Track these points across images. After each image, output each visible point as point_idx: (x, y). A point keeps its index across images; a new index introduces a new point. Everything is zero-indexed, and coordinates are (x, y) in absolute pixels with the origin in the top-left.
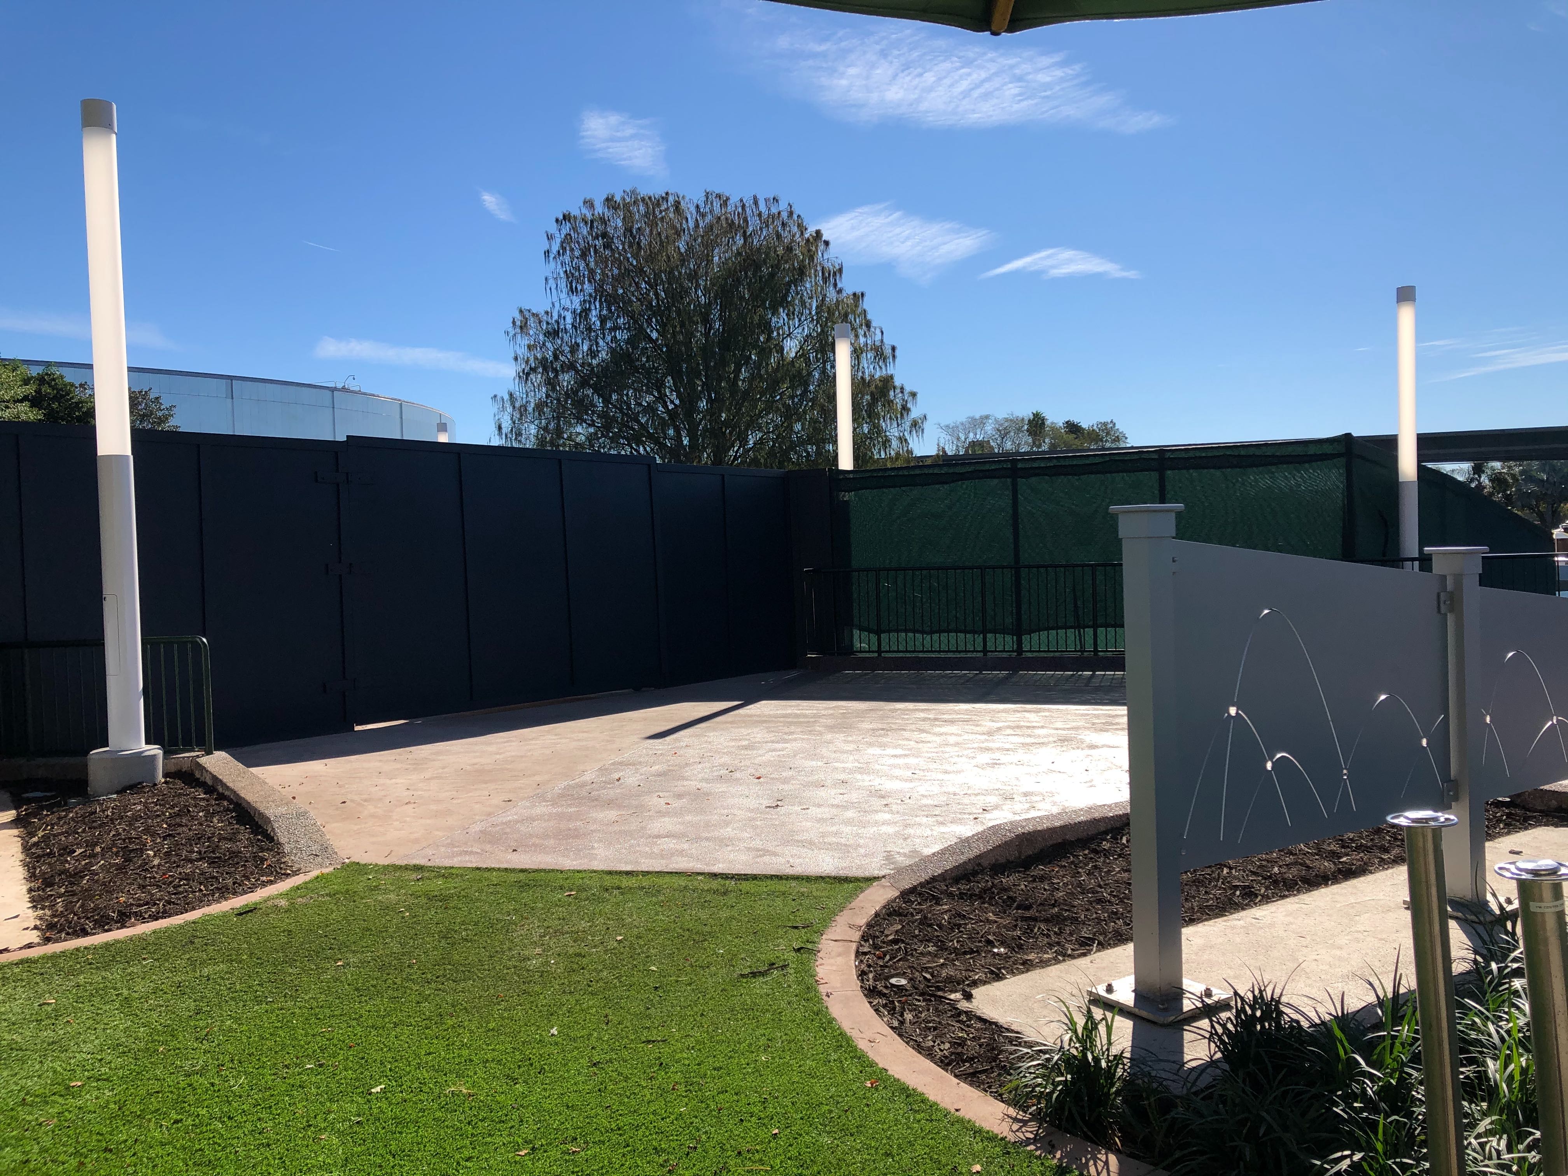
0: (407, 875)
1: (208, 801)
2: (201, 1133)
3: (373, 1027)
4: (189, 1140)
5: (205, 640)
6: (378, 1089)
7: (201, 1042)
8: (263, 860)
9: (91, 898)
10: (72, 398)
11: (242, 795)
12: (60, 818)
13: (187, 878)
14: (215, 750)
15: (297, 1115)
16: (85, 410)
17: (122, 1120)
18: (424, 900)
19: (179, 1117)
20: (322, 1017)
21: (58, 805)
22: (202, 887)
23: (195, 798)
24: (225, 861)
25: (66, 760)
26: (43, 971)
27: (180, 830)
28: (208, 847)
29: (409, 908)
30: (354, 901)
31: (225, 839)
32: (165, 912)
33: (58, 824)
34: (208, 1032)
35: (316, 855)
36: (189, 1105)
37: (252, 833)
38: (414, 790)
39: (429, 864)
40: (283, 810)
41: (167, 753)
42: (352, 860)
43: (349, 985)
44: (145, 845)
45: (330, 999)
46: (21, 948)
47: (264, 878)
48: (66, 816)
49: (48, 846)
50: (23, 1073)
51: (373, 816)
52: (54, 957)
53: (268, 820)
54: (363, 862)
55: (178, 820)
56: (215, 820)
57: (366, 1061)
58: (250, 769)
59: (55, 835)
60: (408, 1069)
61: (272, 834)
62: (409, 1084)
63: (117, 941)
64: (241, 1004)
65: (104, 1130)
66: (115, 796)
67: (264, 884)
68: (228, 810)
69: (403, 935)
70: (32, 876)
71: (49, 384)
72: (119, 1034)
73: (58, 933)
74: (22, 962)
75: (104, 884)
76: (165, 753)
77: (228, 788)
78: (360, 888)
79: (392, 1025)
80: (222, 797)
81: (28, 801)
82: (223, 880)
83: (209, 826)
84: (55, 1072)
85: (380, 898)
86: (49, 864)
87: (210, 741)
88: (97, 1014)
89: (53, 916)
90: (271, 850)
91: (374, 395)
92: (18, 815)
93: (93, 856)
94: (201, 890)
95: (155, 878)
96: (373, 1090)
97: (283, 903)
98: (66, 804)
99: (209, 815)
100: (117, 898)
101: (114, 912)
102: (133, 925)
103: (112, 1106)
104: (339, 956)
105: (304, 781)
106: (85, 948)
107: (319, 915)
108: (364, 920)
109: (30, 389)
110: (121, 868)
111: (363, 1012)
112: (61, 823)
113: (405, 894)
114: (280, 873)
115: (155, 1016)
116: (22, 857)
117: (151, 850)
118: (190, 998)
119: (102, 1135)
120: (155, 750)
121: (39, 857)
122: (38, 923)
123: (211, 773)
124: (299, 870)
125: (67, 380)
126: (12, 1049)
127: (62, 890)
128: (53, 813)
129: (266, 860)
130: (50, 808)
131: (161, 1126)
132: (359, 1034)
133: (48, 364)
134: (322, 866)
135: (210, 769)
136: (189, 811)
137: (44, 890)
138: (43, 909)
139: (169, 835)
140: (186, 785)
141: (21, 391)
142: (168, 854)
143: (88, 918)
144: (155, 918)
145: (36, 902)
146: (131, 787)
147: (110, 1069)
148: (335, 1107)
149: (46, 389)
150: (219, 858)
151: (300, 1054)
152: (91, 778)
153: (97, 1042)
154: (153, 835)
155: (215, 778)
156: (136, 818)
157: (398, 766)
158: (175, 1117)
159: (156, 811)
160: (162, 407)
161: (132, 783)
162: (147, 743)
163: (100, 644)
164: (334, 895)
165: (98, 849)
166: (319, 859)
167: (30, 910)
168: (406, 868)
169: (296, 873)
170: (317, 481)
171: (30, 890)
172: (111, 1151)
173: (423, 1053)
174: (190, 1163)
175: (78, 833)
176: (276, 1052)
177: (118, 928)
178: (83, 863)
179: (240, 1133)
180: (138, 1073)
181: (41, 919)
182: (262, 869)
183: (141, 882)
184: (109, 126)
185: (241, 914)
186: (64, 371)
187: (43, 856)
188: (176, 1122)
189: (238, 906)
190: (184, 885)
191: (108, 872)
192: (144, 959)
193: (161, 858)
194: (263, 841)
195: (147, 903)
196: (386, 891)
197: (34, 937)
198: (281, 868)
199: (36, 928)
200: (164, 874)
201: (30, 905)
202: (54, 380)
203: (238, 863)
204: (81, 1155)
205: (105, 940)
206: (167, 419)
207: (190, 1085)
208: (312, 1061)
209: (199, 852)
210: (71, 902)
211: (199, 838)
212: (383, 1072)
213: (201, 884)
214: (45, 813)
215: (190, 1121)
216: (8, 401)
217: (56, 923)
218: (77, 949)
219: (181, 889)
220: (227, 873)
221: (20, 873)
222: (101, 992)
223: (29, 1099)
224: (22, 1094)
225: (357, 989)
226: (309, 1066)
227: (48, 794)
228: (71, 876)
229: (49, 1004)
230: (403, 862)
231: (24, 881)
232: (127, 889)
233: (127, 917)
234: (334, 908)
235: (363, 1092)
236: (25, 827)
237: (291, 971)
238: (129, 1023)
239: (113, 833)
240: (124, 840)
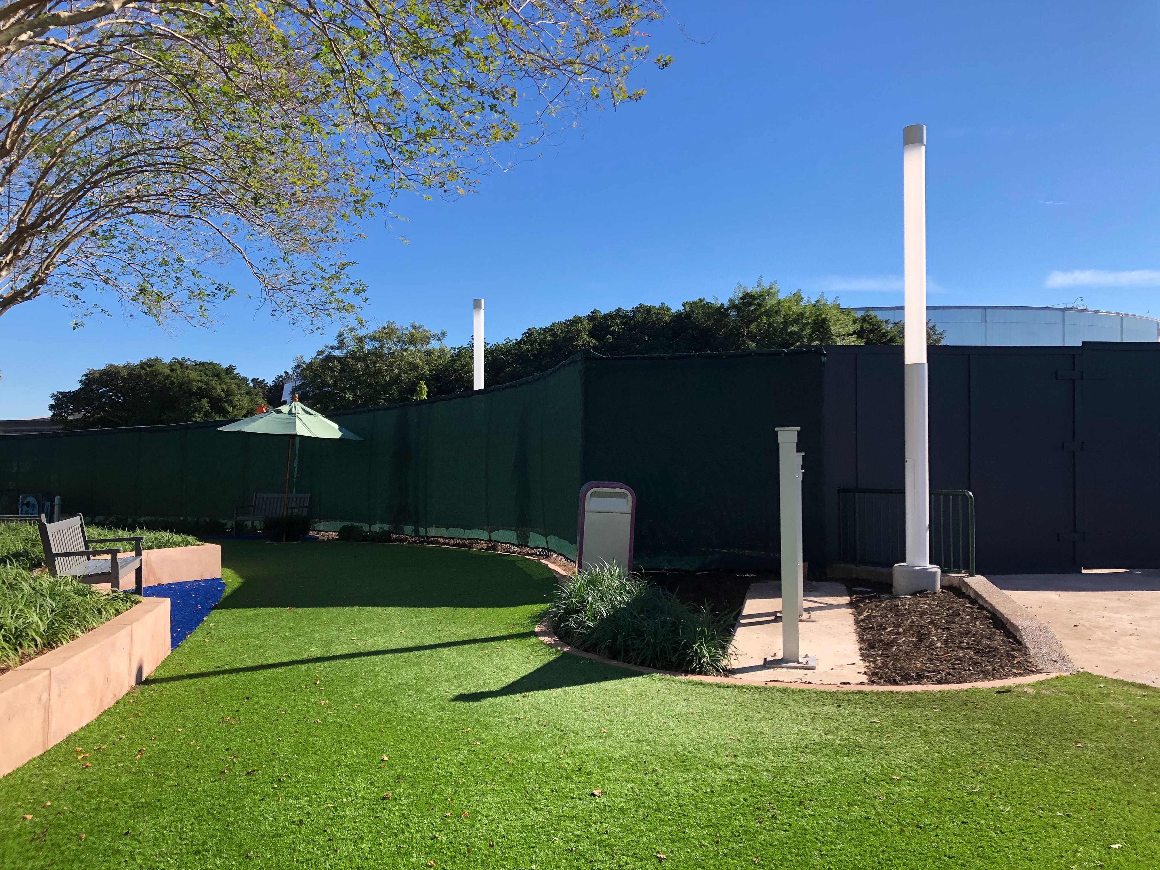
0: (1133, 690)
1: (972, 608)
2: (981, 836)
3: (1110, 799)
4: (974, 838)
5: (971, 494)
6: (1116, 846)
7: (977, 774)
8: (1014, 657)
9: (898, 660)
10: (881, 330)
11: (997, 608)
12: (876, 606)
13: (960, 659)
14: (977, 574)
15: (1052, 846)
16: (889, 337)
17: (927, 810)
18: (1149, 713)
19: (966, 820)
20: (1067, 781)
21: (874, 597)
22: (971, 668)
23: (963, 606)
24: (986, 653)
25: (879, 569)
26: (872, 701)
27: (954, 626)
28: (974, 641)
29: (1137, 717)
30: (1089, 702)
31: (986, 637)
32: (946, 680)
33: (875, 610)
34: (981, 769)
35: (1056, 661)
36: (972, 814)
37: (1005, 636)
38: (1137, 625)
39: (1153, 685)
40: (1028, 623)
41: (943, 572)
42: (1086, 670)
43: (1088, 763)
44: (931, 632)
45: (1073, 770)
46: (857, 684)
47: (1015, 671)
48: (880, 605)
49: (870, 622)
50: (863, 762)
51: (1102, 640)
52: (877, 693)
53: (1017, 629)
54: (1094, 673)
55: (952, 619)
56: (978, 623)
57: (1105, 823)
58: (1004, 591)
59: (874, 617)
60: (1141, 839)
61: (1020, 639)
62: (1142, 850)
63: (916, 692)
64: (1004, 755)
65: (916, 813)
66: (910, 597)
67: (1015, 675)
68: (986, 617)
69: (1133, 736)
70: (861, 640)
71: (868, 322)
72: (921, 753)
73: (879, 679)
74: (858, 692)
75: (906, 653)
76: (942, 572)
77: (986, 602)
78: (1093, 692)
79: (1126, 802)
80: (981, 607)
81: (857, 593)
82: (986, 666)
83: (974, 627)
84: (882, 766)
85: (1111, 703)
86: (871, 634)
87: (973, 567)
88: (907, 737)
89: (875, 668)
90: (1020, 651)
91: (1098, 311)
92: (851, 600)
93: (898, 634)
94: (970, 670)
95: (938, 655)
96: (1112, 846)
97: (1031, 691)
98: (879, 598)
99: (974, 619)
100: (915, 664)
101: (913, 673)
102: (925, 684)
103: (920, 799)
104: (1079, 740)
105: (1043, 605)
106: (897, 692)
107: (1060, 706)
108: (1099, 718)
109: (857, 327)
110: (916, 645)
111: (1100, 786)
112: (878, 609)
113: (1133, 705)
114: (1027, 669)
115: (944, 747)
116: (855, 627)
117: (935, 636)
118: (967, 742)
119: (914, 816)
120: (935, 569)
121: (865, 628)
122: (867, 670)
123: (974, 590)
124: (1042, 669)
125: (879, 318)
126: (856, 745)
127: (880, 652)
128: (872, 602)
129: (1016, 657)
130: (870, 598)
131: (953, 822)
132: (1098, 801)
133: (867, 309)
134: (1060, 670)
135: (973, 586)
136: (959, 614)
137: (869, 651)
138: (869, 662)
139: (947, 628)
140: (956, 595)
141: (852, 328)
142: (946, 641)
143: (897, 674)
144: (940, 682)
145: (865, 657)
146: (920, 592)
147: (917, 774)
148: (1081, 848)
149: (866, 326)
150: (982, 650)
151: (1051, 803)
152: (895, 583)
153: (907, 755)
154: (936, 626)
155: (976, 593)
156: (924, 613)
157: (1122, 604)
158: (963, 819)
159: (937, 611)
160: (937, 332)
161: (920, 589)
162: (931, 563)
163: (902, 492)
164: (1072, 693)
165: (901, 630)
166: (1058, 664)
167: (861, 662)
168: (1133, 684)
169: (1040, 671)
170: (1056, 378)
171: (861, 649)
172: (921, 828)
173: (1154, 830)
174: (976, 854)
175: (888, 617)
176: (1033, 797)
177: (916, 684)
178: (893, 637)
179: (1009, 844)
180: (936, 782)
181: (868, 668)
182: (1013, 664)
183: (930, 656)
184: (921, 142)
185: (999, 692)
186: (877, 313)
187: (868, 628)
188: (963, 823)
189: (997, 687)
190: (958, 664)
191: (908, 646)
192: (935, 708)
193: (941, 642)
194: (1013, 644)
195: (934, 672)
196: (1115, 700)
197: (864, 678)
198: (1028, 666)
199: (865, 673)
200: (944, 654)
201: (861, 658)
202: (871, 319)
203: (995, 656)
204: (902, 825)
205: (909, 690)
206: (940, 340)
207: (972, 801)
208: (1061, 811)
209: (968, 644)
210: (886, 661)
211: (967, 633)
212: (1119, 835)
213: (970, 665)
214: (867, 601)
215: (973, 825)
216: (844, 335)
217: (878, 673)
218: (892, 692)
219: (956, 666)
220: (988, 662)
221: (855, 637)
222: (909, 723)
223: (867, 779)
224: (863, 775)
225: (1095, 768)
226: (1059, 814)
227: (868, 590)
228: (885, 644)
229: (876, 723)
230: (1131, 680)
231: (857, 642)
232: (921, 659)
233: (922, 678)
234: (1073, 704)
235: (1103, 845)
236: (855, 608)
237: (1040, 741)
238: (927, 748)
239: (910, 621)
240: (917, 626)
